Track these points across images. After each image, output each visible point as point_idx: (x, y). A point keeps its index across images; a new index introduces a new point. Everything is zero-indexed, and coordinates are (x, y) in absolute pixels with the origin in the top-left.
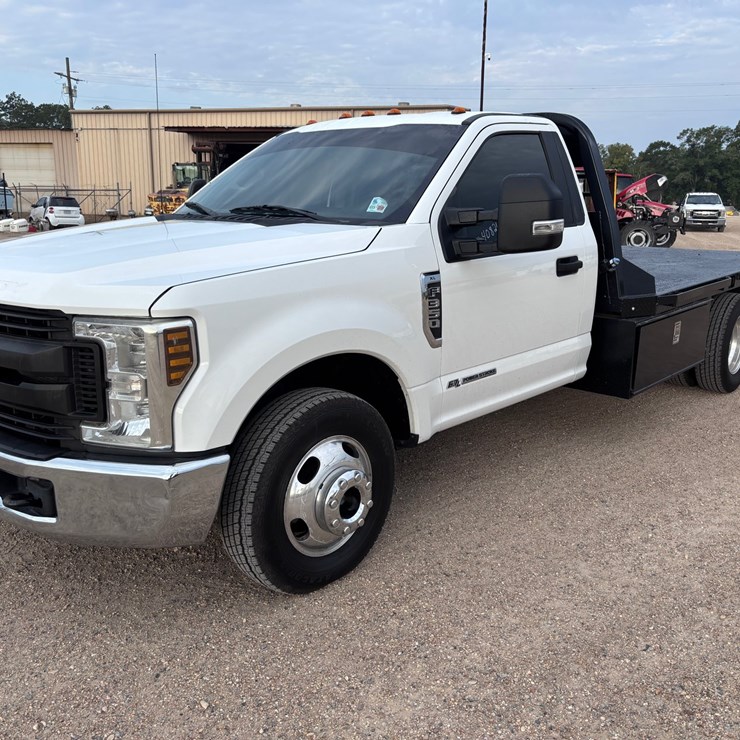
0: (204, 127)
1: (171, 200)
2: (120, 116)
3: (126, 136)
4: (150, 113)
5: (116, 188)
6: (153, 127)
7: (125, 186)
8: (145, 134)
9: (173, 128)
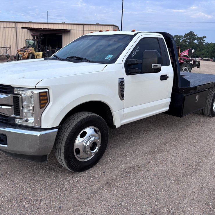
0: (35, 28)
1: (25, 52)
2: (6, 23)
3: (7, 30)
4: (16, 22)
5: (5, 47)
6: (17, 27)
7: (8, 46)
8: (14, 29)
9: (24, 28)
